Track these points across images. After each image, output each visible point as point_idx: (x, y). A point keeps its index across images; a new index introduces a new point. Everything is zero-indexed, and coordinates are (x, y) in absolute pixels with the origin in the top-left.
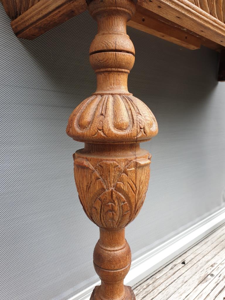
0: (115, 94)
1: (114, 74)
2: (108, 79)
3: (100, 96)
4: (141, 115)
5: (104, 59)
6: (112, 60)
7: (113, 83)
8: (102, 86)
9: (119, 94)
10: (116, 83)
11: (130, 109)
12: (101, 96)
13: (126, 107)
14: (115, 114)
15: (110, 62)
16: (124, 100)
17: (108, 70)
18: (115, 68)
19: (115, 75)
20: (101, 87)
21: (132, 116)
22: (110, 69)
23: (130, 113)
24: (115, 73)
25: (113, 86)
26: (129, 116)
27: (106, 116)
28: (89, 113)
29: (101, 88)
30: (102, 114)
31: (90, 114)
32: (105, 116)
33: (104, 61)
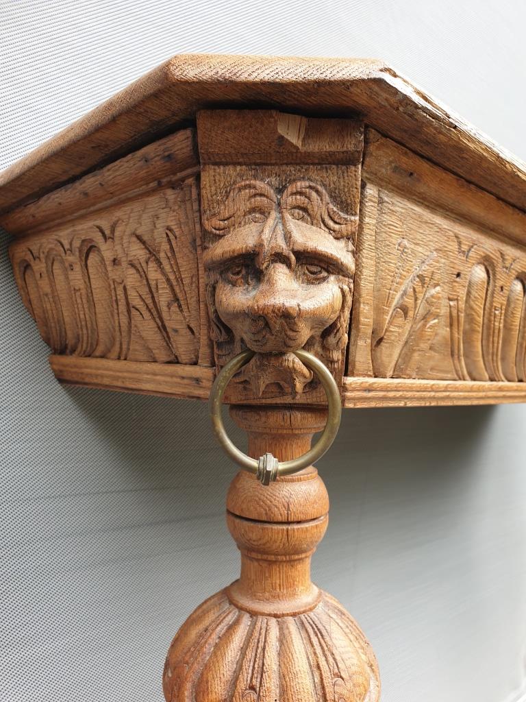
0: (283, 615)
1: (281, 567)
2: (267, 575)
3: (248, 615)
4: (343, 679)
5: (260, 539)
6: (277, 544)
7: (280, 585)
8: (252, 586)
9: (292, 616)
10: (284, 584)
11: (319, 667)
12: (251, 617)
13: (308, 658)
14: (283, 686)
15: (274, 547)
16: (304, 634)
17: (269, 559)
18: (285, 555)
19: (285, 568)
20: (251, 589)
21: (323, 688)
22: (273, 557)
23: (317, 680)
24: (285, 565)
25: (278, 590)
26: (315, 687)
27: (261, 694)
28: (222, 676)
29: (250, 592)
30: (252, 688)
31: (223, 679)
32: (259, 695)
33: (260, 542)
